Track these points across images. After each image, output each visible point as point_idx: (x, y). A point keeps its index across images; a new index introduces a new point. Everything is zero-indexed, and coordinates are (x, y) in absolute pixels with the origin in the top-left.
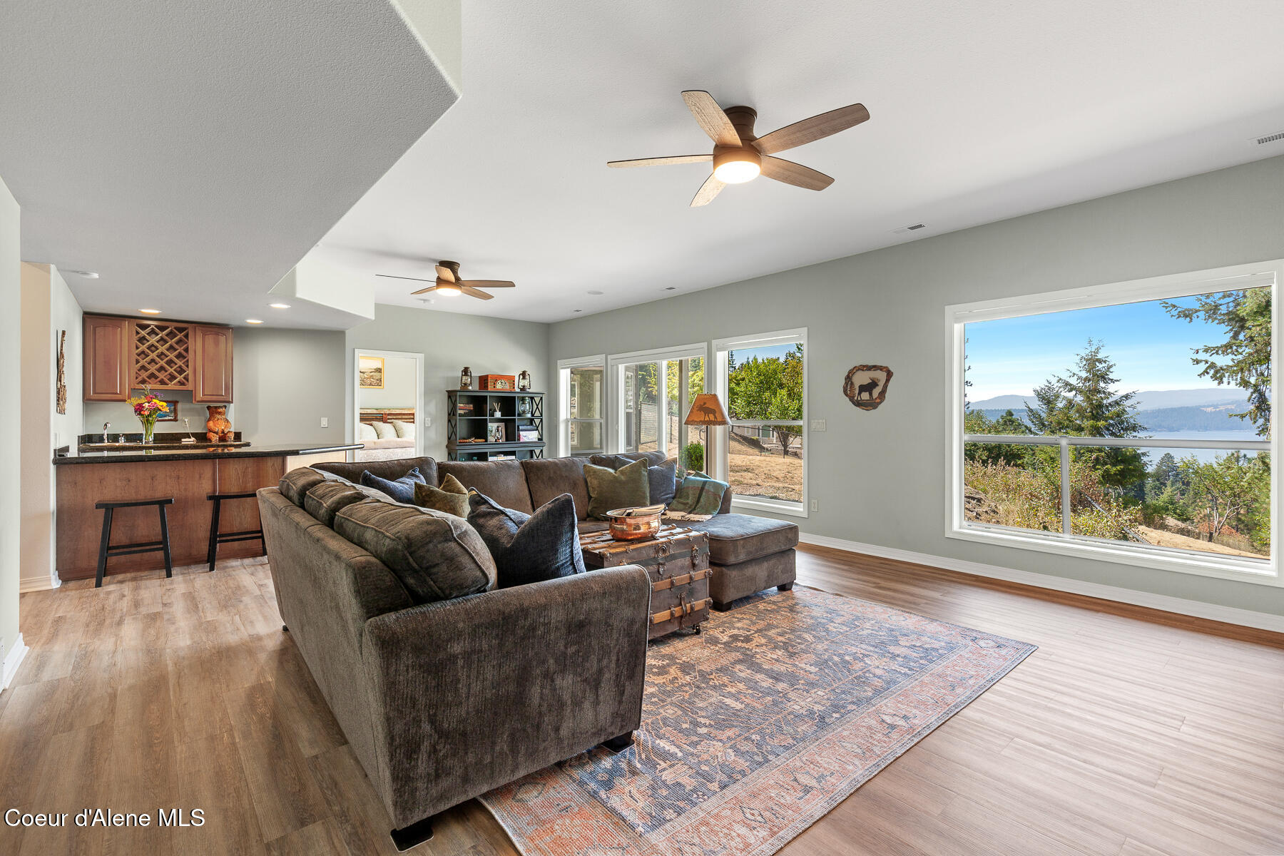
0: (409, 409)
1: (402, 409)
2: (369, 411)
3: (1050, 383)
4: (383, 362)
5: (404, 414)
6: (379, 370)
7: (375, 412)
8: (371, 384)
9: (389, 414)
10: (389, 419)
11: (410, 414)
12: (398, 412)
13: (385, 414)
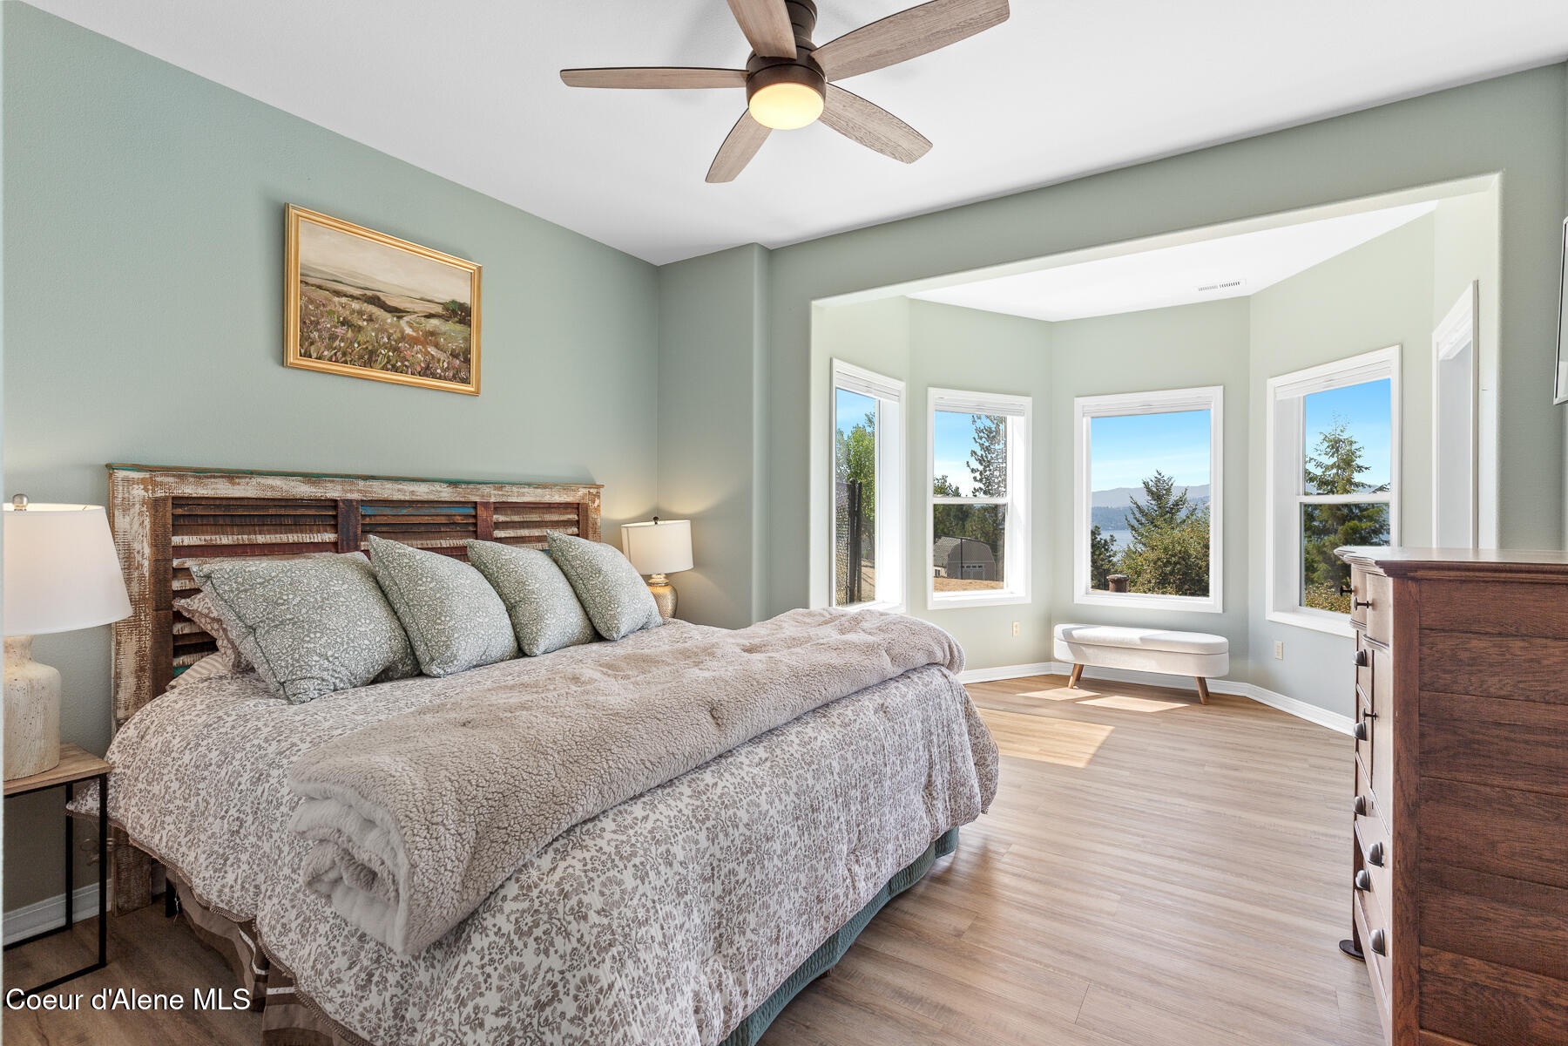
0: (566, 486)
1: (544, 486)
2: (422, 492)
3: (1160, 474)
4: (476, 278)
5: (549, 507)
6: (460, 313)
7: (446, 494)
8: (427, 371)
9: (500, 507)
10: (498, 525)
11: (566, 506)
12: (530, 496)
13: (486, 505)
